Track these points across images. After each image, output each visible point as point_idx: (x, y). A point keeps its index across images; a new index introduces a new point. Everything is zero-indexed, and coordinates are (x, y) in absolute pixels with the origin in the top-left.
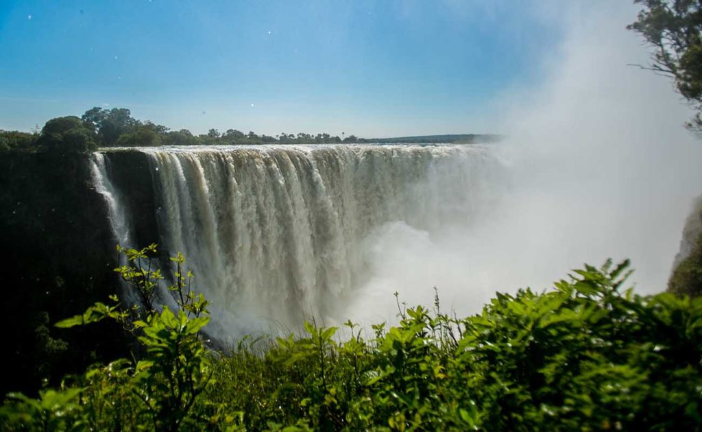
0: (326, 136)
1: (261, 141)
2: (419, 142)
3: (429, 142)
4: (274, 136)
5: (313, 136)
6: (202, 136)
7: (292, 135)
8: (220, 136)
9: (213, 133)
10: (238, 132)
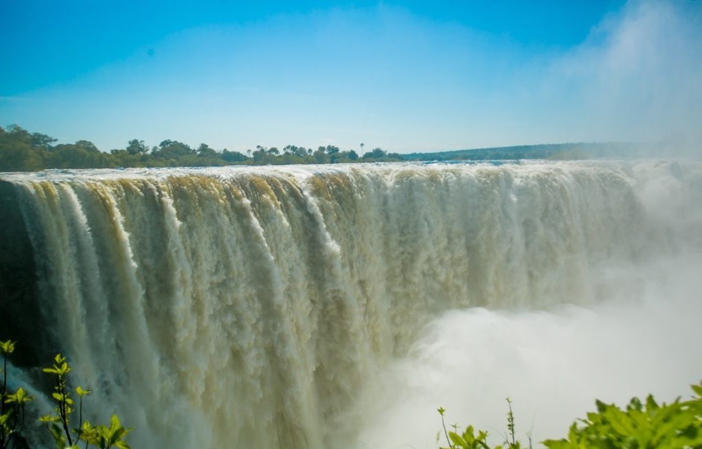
0: (333, 150)
1: (219, 161)
2: (492, 158)
3: (507, 157)
4: (243, 152)
5: (310, 150)
6: (115, 152)
7: (274, 150)
8: (149, 152)
9: (135, 147)
10: (181, 145)
